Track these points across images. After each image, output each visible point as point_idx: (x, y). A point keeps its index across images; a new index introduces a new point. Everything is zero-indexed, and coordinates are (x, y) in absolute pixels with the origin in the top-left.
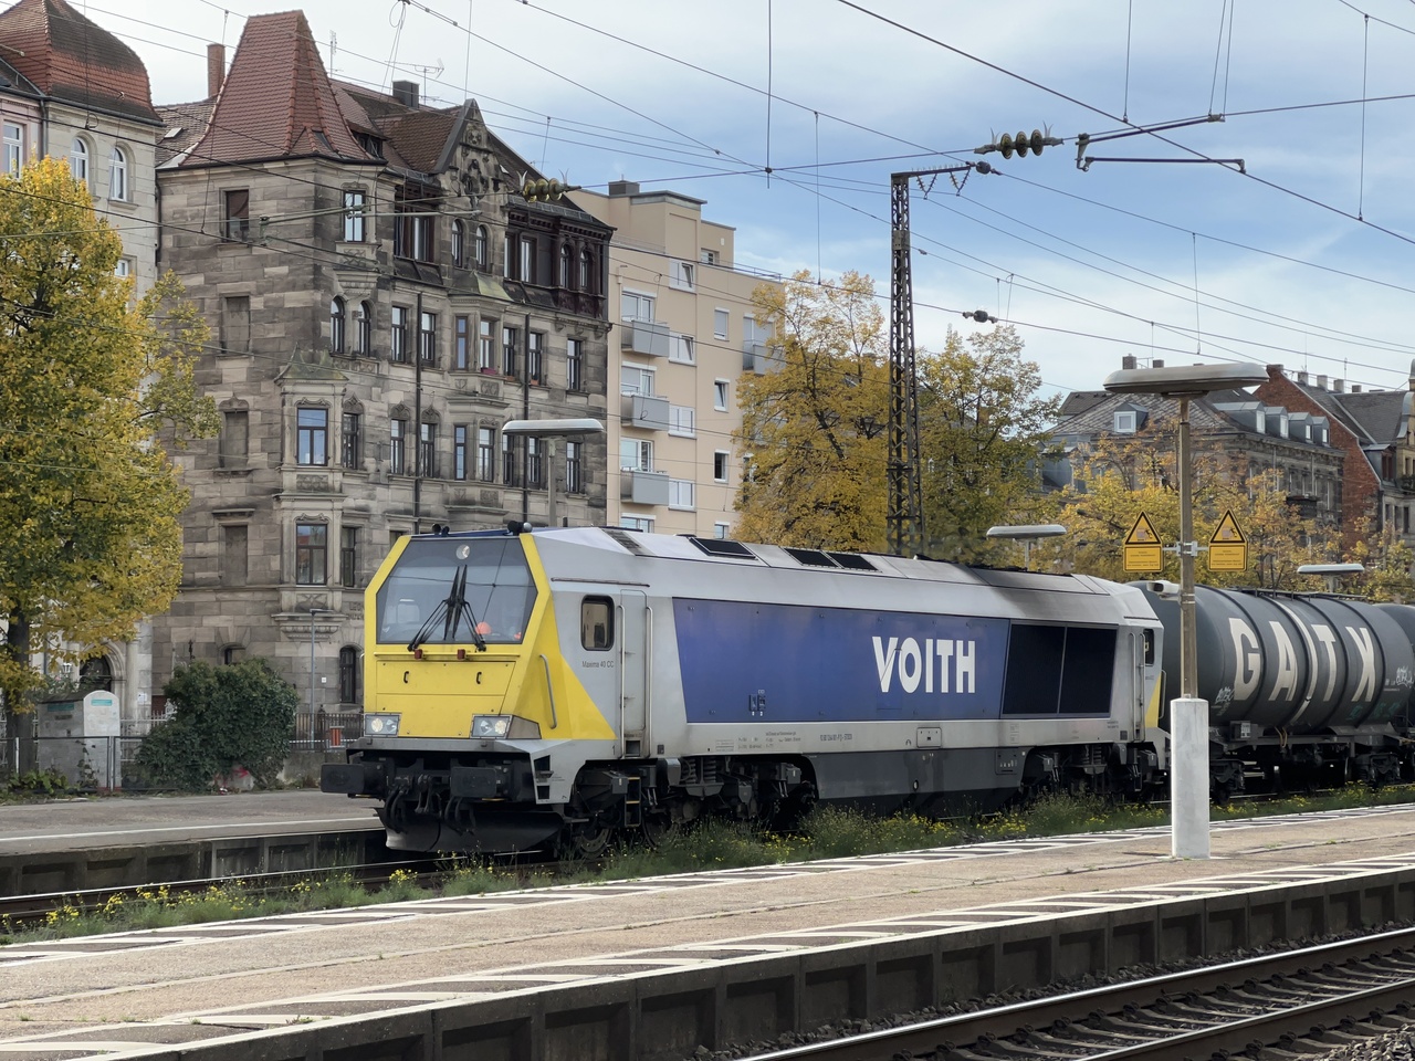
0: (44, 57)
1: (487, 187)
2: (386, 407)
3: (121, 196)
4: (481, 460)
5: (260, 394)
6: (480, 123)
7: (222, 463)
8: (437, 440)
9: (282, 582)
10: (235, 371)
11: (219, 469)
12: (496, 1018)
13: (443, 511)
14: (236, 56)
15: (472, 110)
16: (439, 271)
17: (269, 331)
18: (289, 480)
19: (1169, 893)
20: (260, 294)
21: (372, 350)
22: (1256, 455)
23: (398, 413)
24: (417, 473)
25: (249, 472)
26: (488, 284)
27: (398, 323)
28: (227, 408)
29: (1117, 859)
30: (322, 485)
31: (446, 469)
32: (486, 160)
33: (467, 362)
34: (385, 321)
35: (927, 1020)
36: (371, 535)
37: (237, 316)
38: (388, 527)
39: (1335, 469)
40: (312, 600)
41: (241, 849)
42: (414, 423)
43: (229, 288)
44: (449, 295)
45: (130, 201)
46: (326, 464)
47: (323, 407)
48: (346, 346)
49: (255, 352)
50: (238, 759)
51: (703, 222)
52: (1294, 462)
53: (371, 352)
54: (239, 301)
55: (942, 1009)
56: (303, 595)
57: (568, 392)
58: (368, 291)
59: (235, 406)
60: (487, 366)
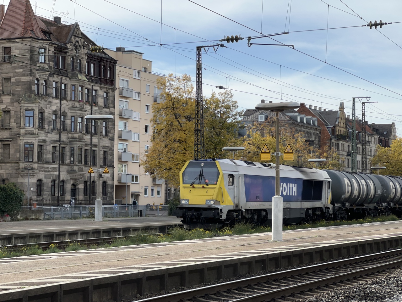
1: (81, 48)
2: (51, 111)
4: (79, 126)
5: (14, 106)
6: (79, 29)
8: (66, 120)
9: (20, 161)
10: (7, 99)
11: (2, 128)
12: (79, 287)
13: (67, 141)
14: (8, 8)
15: (77, 25)
16: (67, 72)
18: (22, 131)
19: (271, 251)
20: (14, 77)
21: (47, 94)
22: (297, 128)
23: (55, 112)
24: (60, 130)
25: (11, 129)
26: (81, 76)
28: (4, 110)
29: (257, 241)
30: (32, 133)
31: (68, 129)
32: (81, 40)
33: (75, 98)
34: (51, 86)
35: (202, 287)
36: (46, 147)
37: (7, 84)
38: (52, 145)
39: (319, 132)
40: (29, 166)
41: (6, 238)
42: (59, 115)
43: (5, 75)
44: (70, 79)
46: (33, 127)
47: (33, 110)
48: (39, 94)
49: (13, 94)
50: (6, 212)
51: (143, 59)
52: (308, 130)
53: (47, 95)
54: (8, 79)
55: (207, 284)
56: (26, 164)
57: (104, 107)
59: (7, 109)
60: (81, 99)
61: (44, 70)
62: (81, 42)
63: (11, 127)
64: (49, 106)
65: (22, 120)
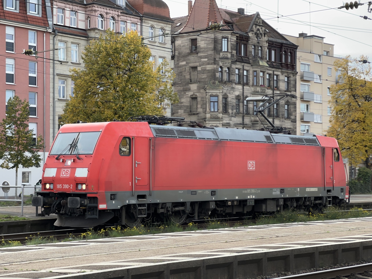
0: (142, 5)
1: (262, 36)
2: (234, 96)
3: (162, 41)
5: (200, 93)
6: (260, 18)
7: (191, 111)
8: (249, 105)
10: (194, 87)
11: (190, 113)
13: (250, 124)
14: (194, 3)
16: (249, 59)
17: (203, 76)
18: (208, 116)
20: (200, 66)
21: (230, 80)
23: (238, 98)
24: (243, 114)
25: (198, 114)
26: (262, 62)
27: (238, 73)
28: (192, 96)
30: (217, 117)
31: (251, 112)
32: (262, 28)
33: (257, 83)
34: (234, 73)
37: (194, 72)
42: (242, 100)
43: (192, 65)
44: (252, 65)
45: (164, 43)
46: (218, 111)
47: (217, 96)
48: (223, 81)
49: (199, 82)
51: (324, 43)
53: (230, 81)
54: (195, 68)
57: (285, 91)
58: (229, 65)
59: (194, 96)
60: (262, 84)
61: (227, 58)
62: (262, 30)
63: (198, 112)
64: (232, 91)
65: (207, 105)
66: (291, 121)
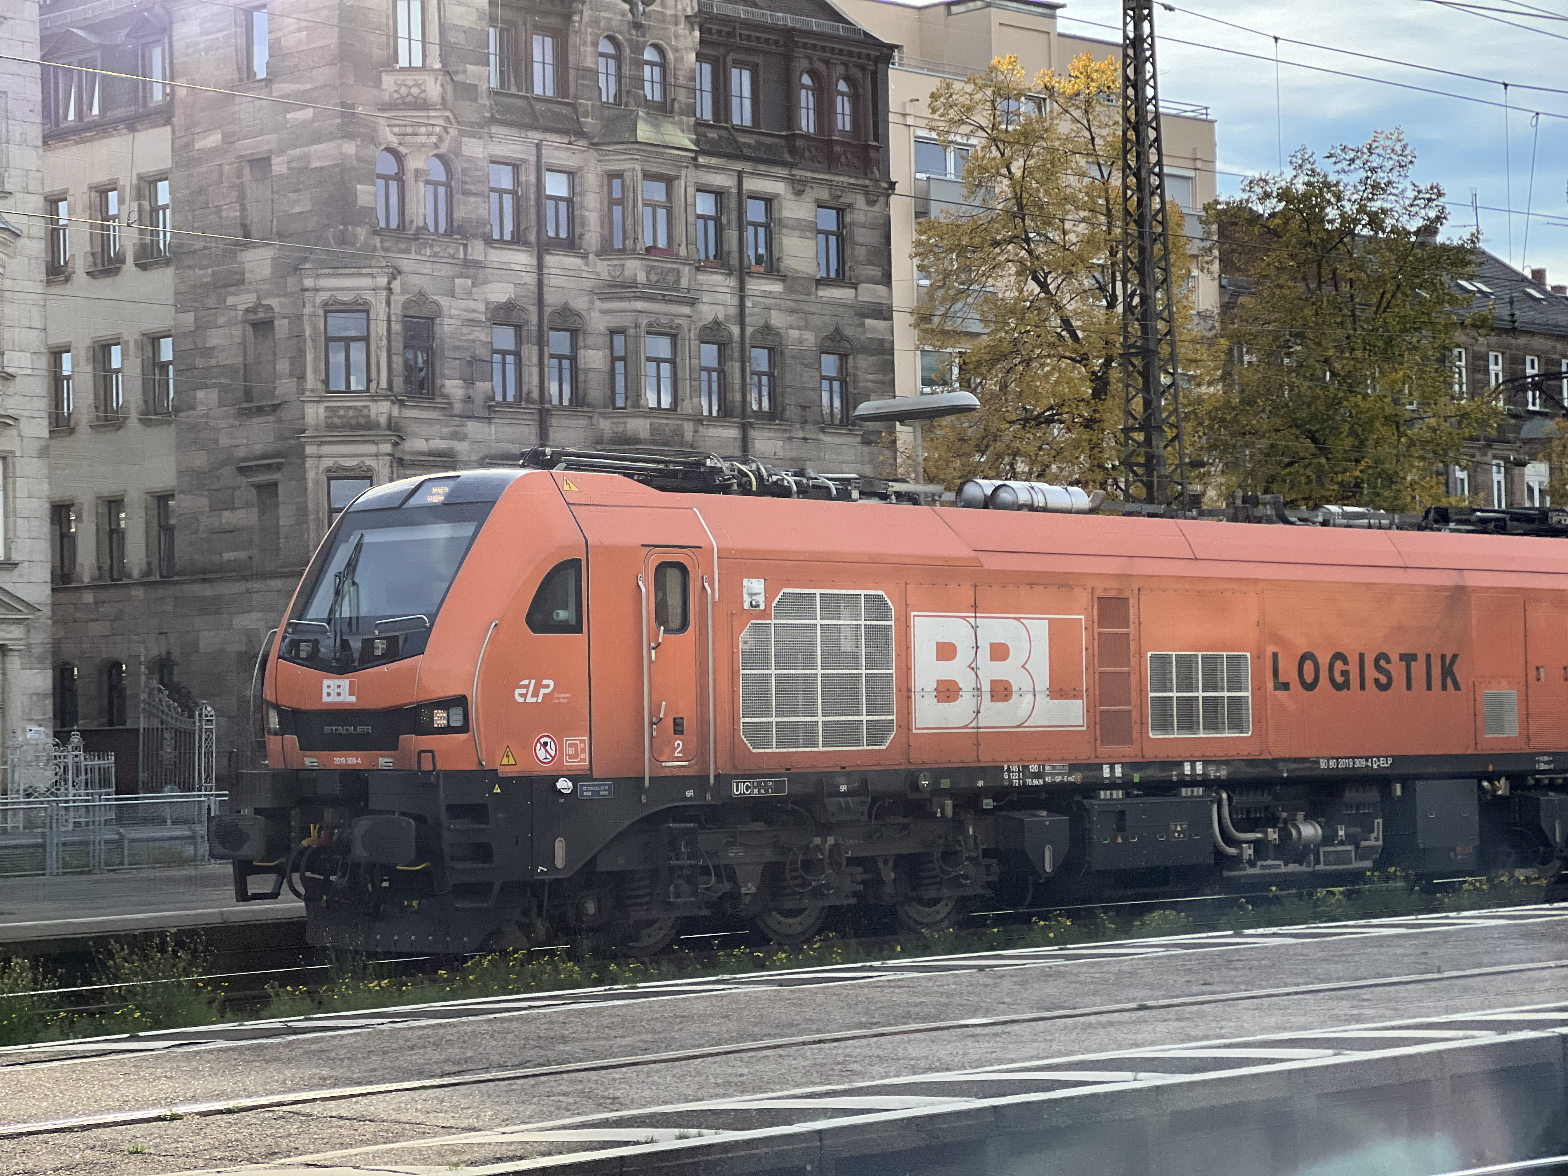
2: (481, 307)
5: (284, 294)
7: (247, 396)
10: (259, 262)
11: (244, 406)
16: (577, 111)
17: (294, 203)
18: (314, 414)
20: (282, 151)
21: (460, 226)
23: (505, 314)
24: (541, 401)
25: (276, 407)
26: (657, 125)
27: (507, 187)
28: (251, 317)
31: (600, 395)
33: (624, 239)
34: (478, 183)
37: (259, 185)
42: (535, 329)
43: (249, 146)
44: (593, 145)
46: (368, 390)
53: (453, 230)
54: (261, 165)
59: (261, 314)
61: (421, 104)
63: (277, 397)
64: (469, 282)
65: (309, 357)
66: (859, 439)
